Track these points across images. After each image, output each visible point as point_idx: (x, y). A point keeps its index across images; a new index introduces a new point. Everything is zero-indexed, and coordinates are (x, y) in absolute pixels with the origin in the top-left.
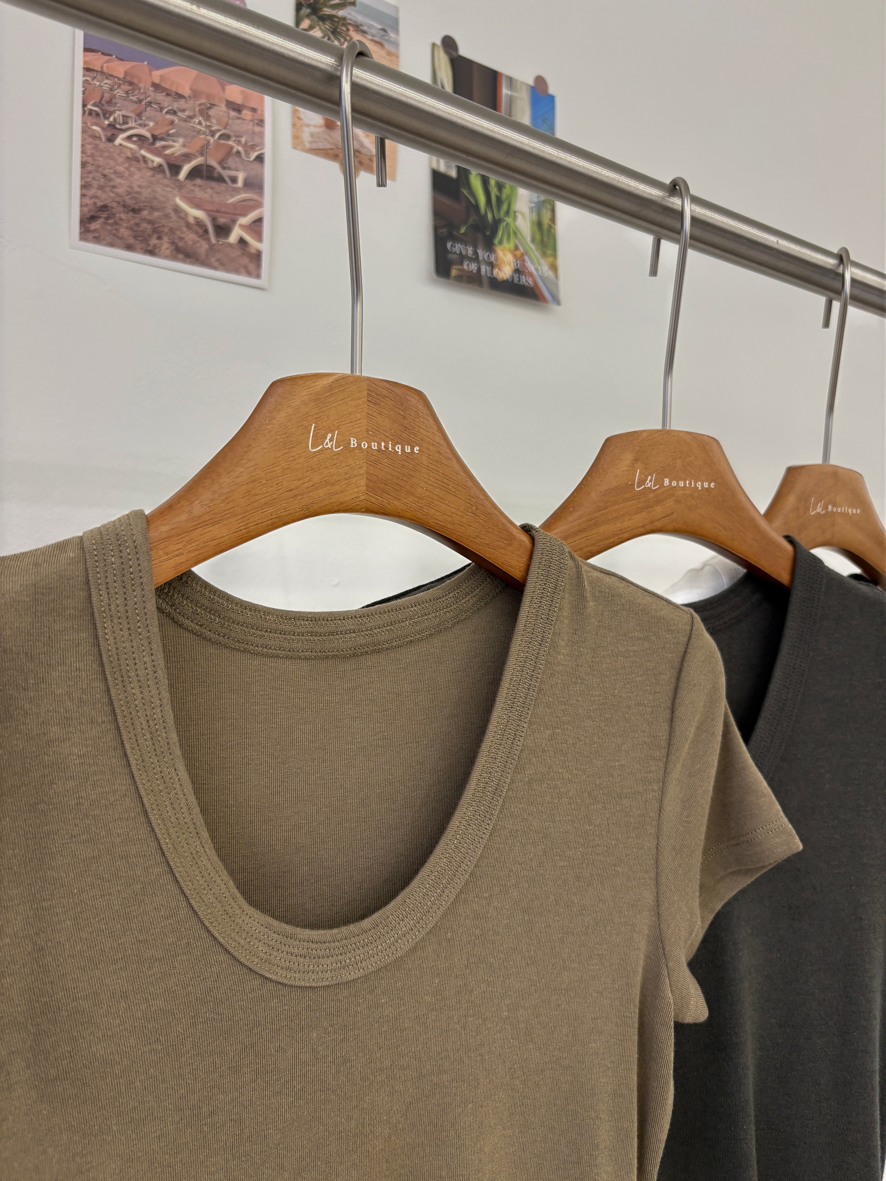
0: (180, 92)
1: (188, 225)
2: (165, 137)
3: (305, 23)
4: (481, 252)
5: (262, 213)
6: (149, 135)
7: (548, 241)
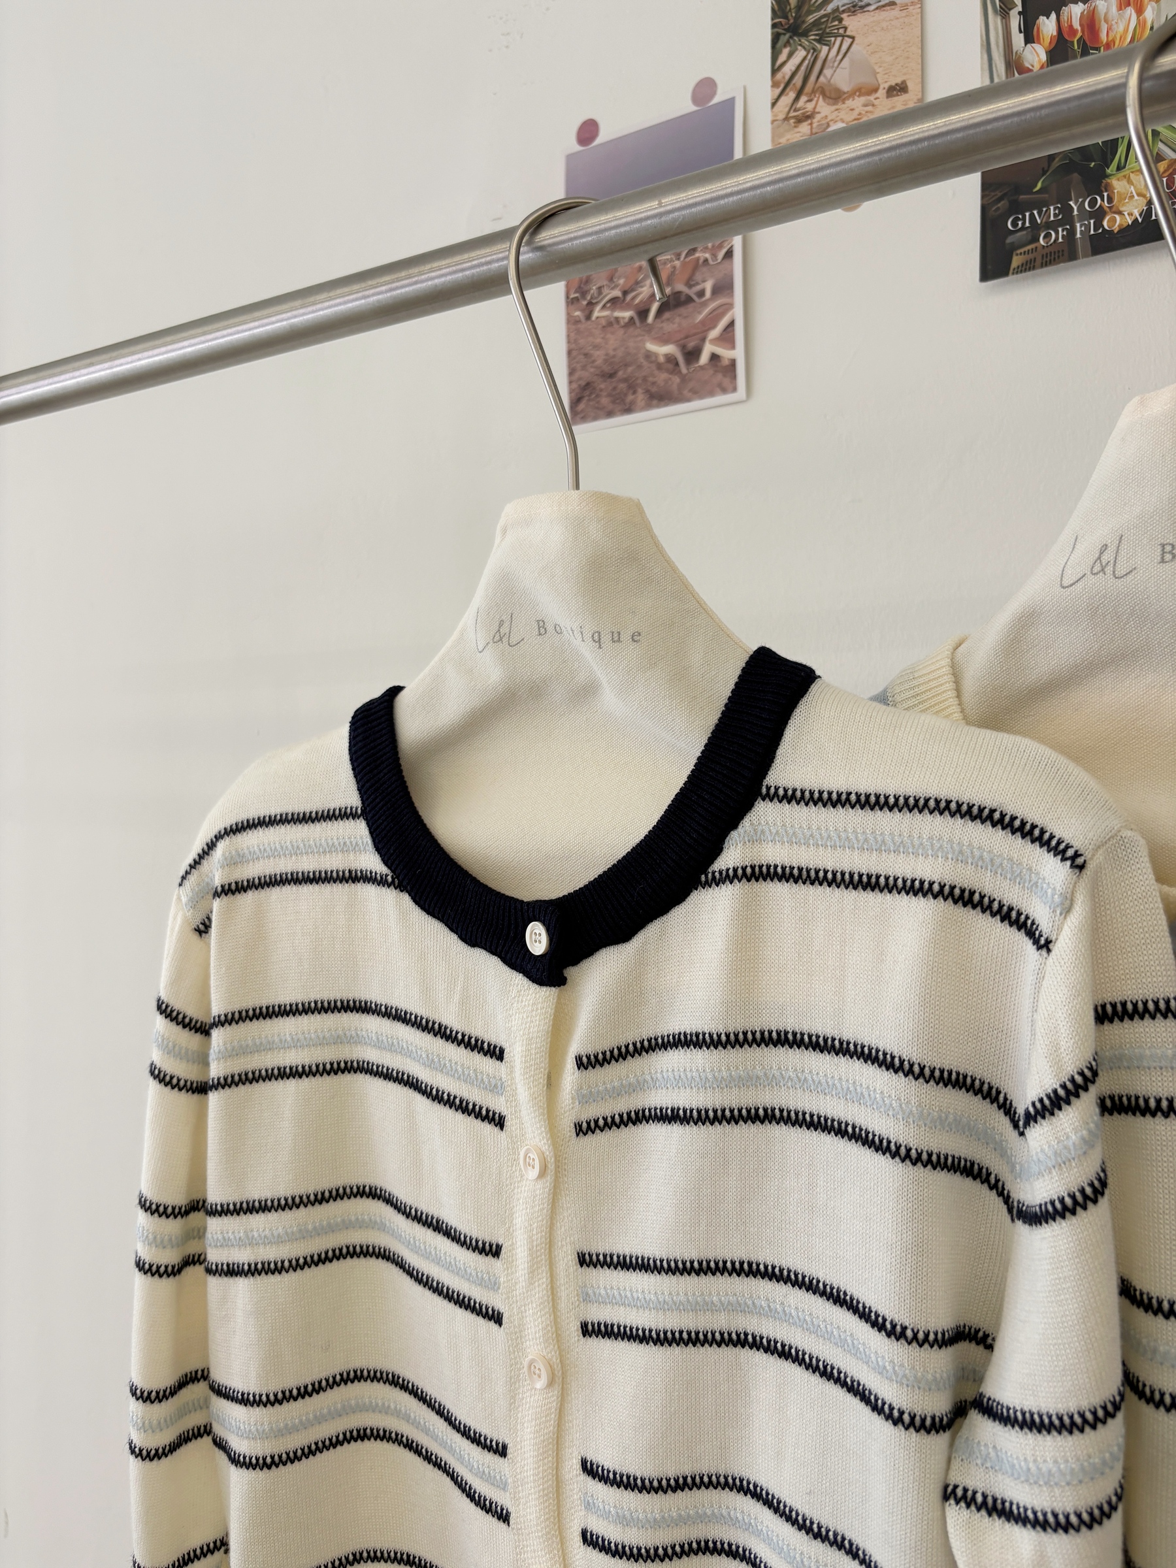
1: (660, 367)
2: (634, 286)
3: (786, 51)
4: (1076, 205)
5: (733, 315)
6: (620, 294)
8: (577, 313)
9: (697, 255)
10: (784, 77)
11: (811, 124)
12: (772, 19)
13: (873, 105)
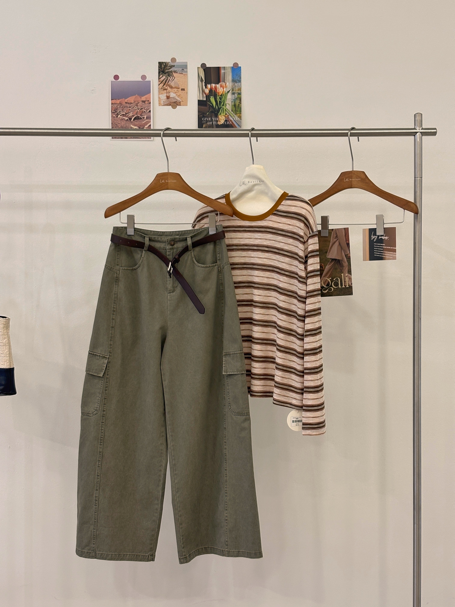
0: (131, 102)
2: (128, 113)
3: (161, 76)
4: (213, 119)
5: (151, 123)
6: (125, 114)
7: (238, 110)
8: (114, 115)
9: (143, 110)
10: (161, 80)
11: (167, 91)
12: (159, 68)
13: (179, 91)
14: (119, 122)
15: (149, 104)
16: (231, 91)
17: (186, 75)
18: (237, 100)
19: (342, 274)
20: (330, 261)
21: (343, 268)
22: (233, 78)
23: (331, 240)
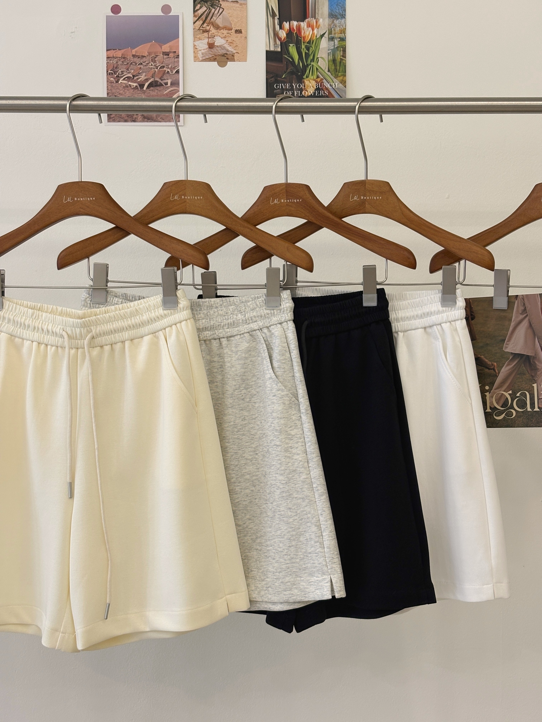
0: (143, 55)
2: (138, 74)
3: (199, 6)
4: (295, 85)
6: (131, 76)
7: (340, 68)
8: (111, 79)
9: (165, 69)
10: (198, 14)
11: (208, 34)
13: (230, 34)
14: (122, 92)
15: (176, 58)
16: (326, 35)
17: (244, 4)
18: (338, 50)
19: (533, 385)
20: (510, 358)
21: (537, 373)
22: (330, 11)
23: (513, 317)
